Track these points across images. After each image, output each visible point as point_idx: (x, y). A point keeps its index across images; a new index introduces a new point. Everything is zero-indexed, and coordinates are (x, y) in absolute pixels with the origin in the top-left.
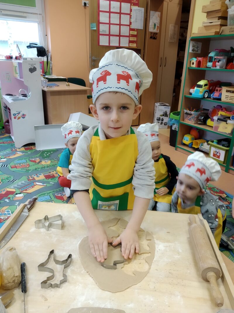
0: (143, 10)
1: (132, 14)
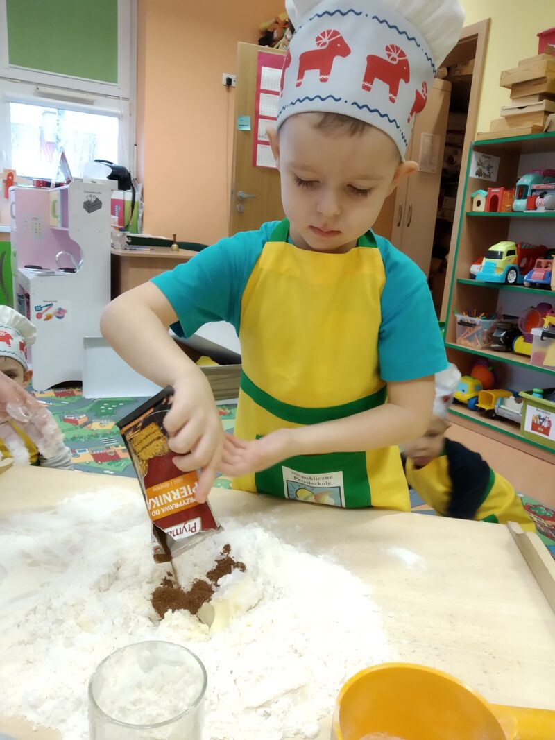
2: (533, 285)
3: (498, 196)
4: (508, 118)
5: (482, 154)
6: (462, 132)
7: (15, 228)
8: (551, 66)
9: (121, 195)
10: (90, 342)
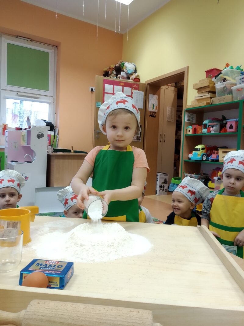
0: (143, 93)
1: (133, 96)
2: (213, 160)
3: (197, 128)
4: (198, 100)
5: (189, 113)
6: (182, 106)
7: (7, 146)
8: (211, 82)
9: (49, 133)
10: (38, 190)
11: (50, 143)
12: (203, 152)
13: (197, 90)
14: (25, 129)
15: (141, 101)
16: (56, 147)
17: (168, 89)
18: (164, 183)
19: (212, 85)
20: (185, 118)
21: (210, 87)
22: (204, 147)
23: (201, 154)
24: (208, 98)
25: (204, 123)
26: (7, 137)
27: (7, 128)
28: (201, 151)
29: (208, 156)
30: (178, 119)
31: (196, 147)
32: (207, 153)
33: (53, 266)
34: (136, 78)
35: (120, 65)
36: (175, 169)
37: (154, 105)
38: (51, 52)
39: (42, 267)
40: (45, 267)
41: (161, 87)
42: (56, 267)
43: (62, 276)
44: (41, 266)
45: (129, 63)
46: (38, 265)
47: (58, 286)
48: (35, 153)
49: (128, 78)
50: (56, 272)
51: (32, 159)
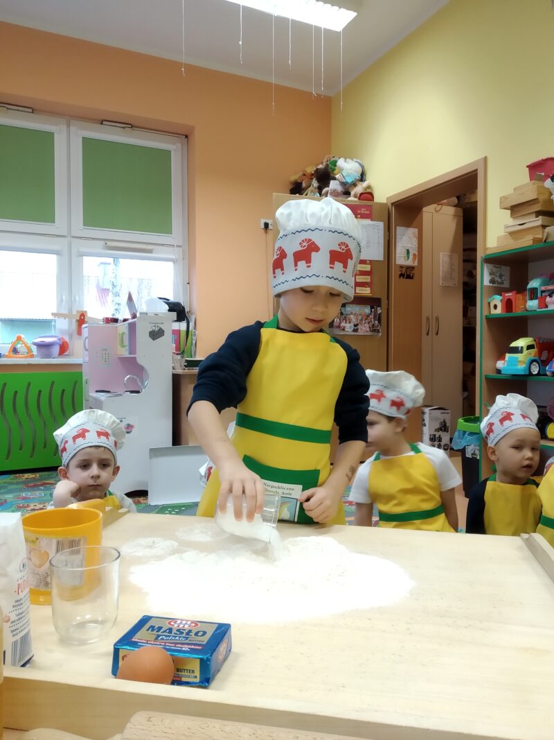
0: (381, 225)
3: (511, 298)
4: (511, 234)
5: (493, 265)
6: (475, 250)
7: (87, 359)
8: (542, 190)
9: (176, 326)
10: (155, 452)
11: (178, 348)
12: (530, 354)
13: (509, 211)
14: (125, 320)
15: (378, 243)
16: (191, 357)
17: (441, 212)
18: (440, 429)
19: (545, 197)
20: (484, 277)
21: (539, 202)
22: (533, 343)
23: (527, 360)
24: (537, 227)
25: (530, 286)
26: (87, 340)
27: (86, 320)
28: (525, 352)
29: (544, 363)
30: (467, 279)
31: (514, 344)
32: (540, 357)
33: (185, 632)
34: (365, 193)
35: (327, 165)
36: (465, 396)
37: (408, 252)
38: (174, 148)
39: (160, 635)
40: (167, 634)
41: (424, 209)
42: (193, 634)
43: (205, 657)
44: (159, 633)
45: (348, 160)
46: (153, 630)
47: (197, 680)
48: (146, 371)
49: (347, 193)
50: (193, 647)
51: (140, 384)
